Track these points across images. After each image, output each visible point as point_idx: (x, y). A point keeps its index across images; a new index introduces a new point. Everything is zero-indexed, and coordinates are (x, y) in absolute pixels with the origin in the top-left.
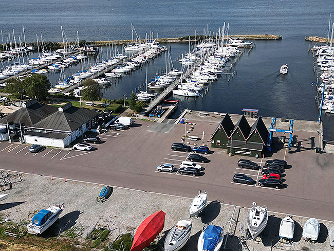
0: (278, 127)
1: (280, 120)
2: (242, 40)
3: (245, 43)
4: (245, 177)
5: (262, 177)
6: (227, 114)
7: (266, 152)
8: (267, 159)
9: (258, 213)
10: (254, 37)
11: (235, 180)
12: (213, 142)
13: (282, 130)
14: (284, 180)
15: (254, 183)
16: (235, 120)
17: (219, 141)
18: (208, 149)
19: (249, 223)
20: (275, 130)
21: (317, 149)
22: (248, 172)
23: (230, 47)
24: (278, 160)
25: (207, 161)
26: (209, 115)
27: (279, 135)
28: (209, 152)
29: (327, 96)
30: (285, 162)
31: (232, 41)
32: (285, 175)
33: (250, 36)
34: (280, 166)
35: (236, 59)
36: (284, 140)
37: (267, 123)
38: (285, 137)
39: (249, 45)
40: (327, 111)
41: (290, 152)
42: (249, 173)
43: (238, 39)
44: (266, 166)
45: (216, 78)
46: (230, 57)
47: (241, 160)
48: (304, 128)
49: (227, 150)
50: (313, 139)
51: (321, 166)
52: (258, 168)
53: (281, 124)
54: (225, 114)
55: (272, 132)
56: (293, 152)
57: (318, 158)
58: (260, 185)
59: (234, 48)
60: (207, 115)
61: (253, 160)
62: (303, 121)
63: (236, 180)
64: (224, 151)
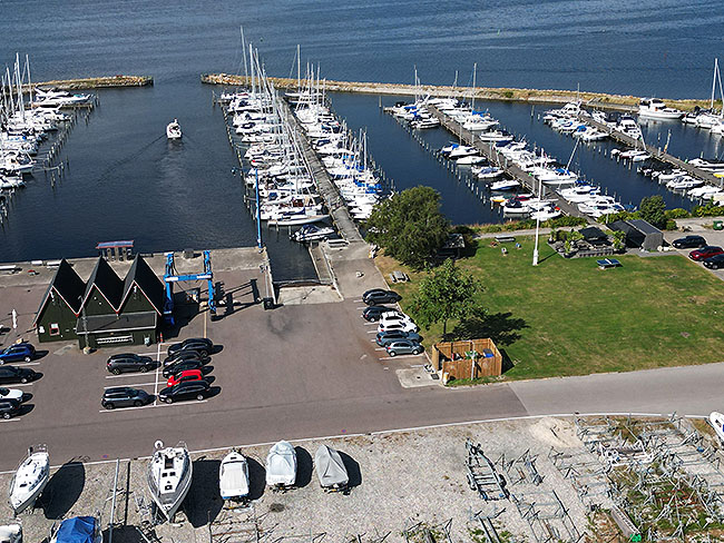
0: (180, 270)
1: (182, 255)
2: (66, 90)
3: (75, 98)
4: (130, 392)
5: (166, 383)
6: (64, 262)
7: (166, 329)
8: (169, 343)
9: (169, 462)
10: (92, 82)
11: (107, 405)
12: (42, 330)
13: (190, 277)
14: (212, 379)
15: (150, 399)
16: (85, 270)
17: (55, 326)
18: (31, 348)
19: (155, 489)
20: (176, 279)
21: (265, 300)
22: (133, 380)
23: (40, 109)
24: (193, 341)
25: (33, 376)
26: (20, 270)
27: (185, 288)
28: (35, 356)
29: (266, 193)
30: (206, 341)
31: (43, 94)
32: (212, 368)
33: (83, 81)
34: (199, 350)
35: (60, 136)
36: (198, 295)
37: (157, 265)
38: (198, 289)
39: (85, 101)
40: (270, 223)
41: (215, 318)
42: (135, 380)
43: (56, 90)
44: (171, 357)
45: (20, 181)
46: (45, 131)
47: (113, 358)
48: (234, 263)
49: (78, 342)
50: (253, 282)
51: (279, 333)
52: (154, 366)
53: (186, 264)
54: (59, 262)
55: (171, 283)
56: (221, 317)
57: (270, 321)
58: (165, 401)
59: (51, 110)
60: (16, 270)
61: (141, 351)
62: (228, 251)
63: (108, 403)
64: (72, 345)
